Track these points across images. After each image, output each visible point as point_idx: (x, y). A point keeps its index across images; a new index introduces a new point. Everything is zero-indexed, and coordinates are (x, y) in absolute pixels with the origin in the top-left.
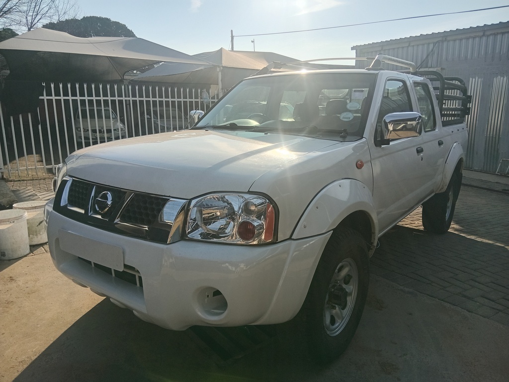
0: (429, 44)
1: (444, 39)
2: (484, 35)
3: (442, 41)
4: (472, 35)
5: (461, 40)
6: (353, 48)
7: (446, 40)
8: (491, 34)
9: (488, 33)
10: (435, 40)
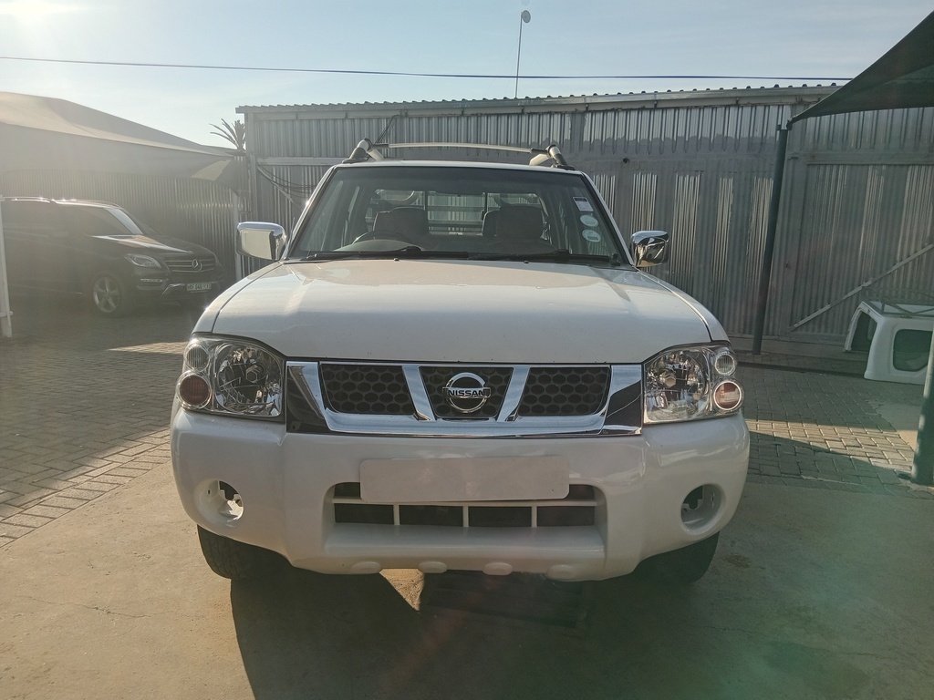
0: (379, 119)
1: (403, 114)
2: (463, 115)
3: (401, 117)
4: (446, 112)
5: (429, 118)
6: (239, 110)
7: (406, 116)
8: (473, 115)
9: (468, 112)
10: (391, 114)
